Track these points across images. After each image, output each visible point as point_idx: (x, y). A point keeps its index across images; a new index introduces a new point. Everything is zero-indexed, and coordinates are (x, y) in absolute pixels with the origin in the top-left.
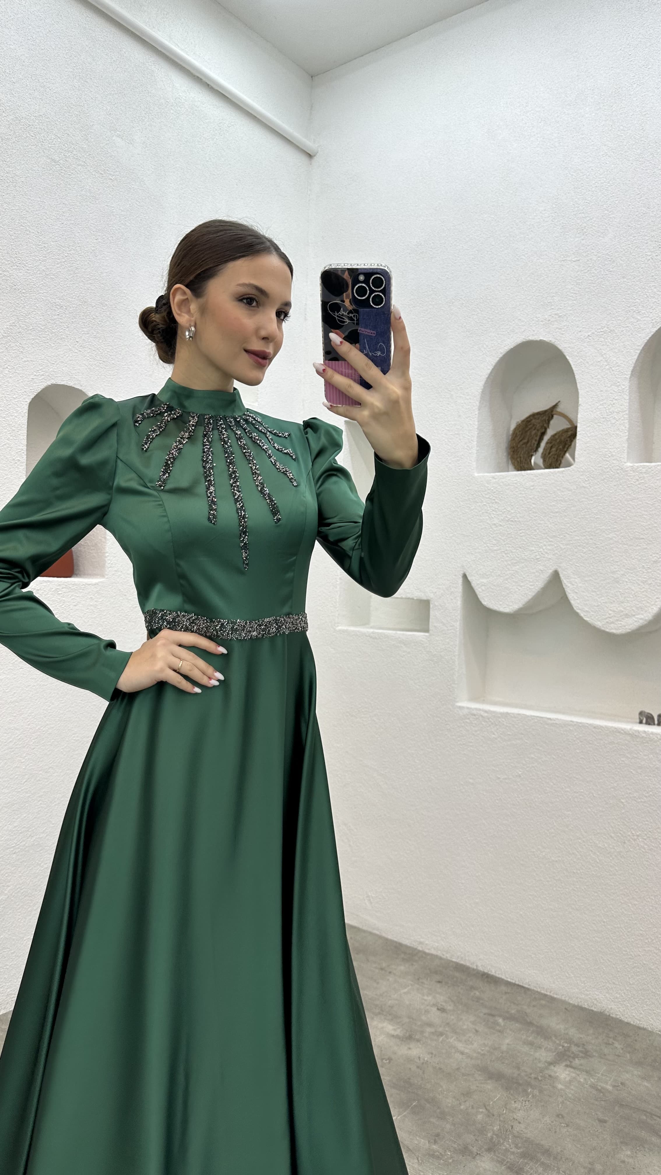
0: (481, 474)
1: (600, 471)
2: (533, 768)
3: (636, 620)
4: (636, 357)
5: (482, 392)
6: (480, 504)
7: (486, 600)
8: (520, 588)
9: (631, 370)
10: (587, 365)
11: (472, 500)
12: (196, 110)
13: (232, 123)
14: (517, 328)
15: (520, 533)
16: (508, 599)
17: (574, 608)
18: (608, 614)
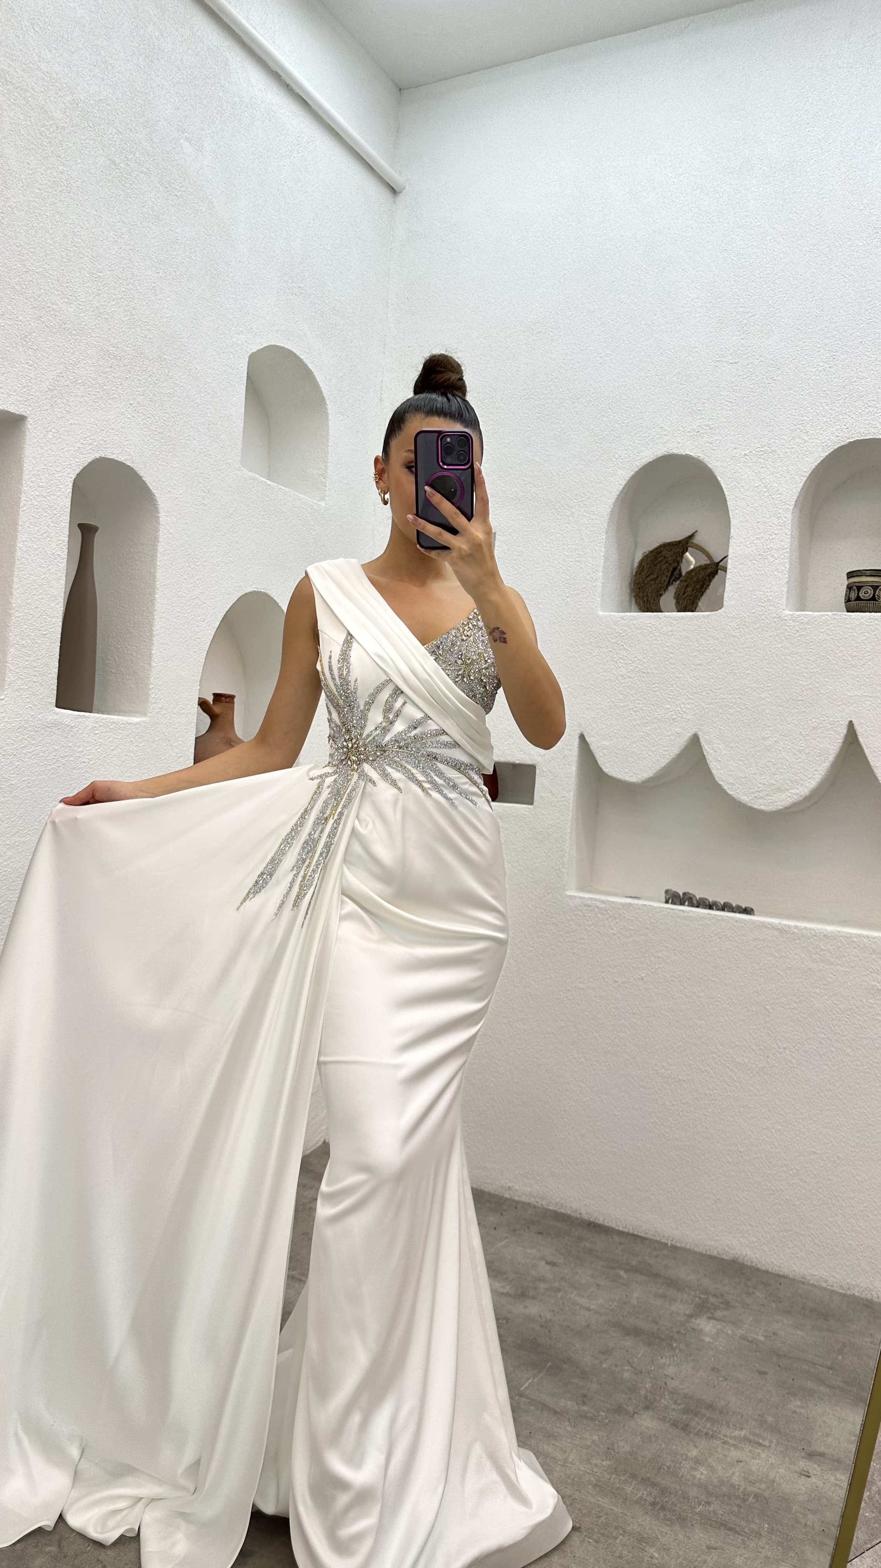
0: (607, 613)
1: (753, 618)
2: (660, 970)
3: (790, 795)
4: (802, 484)
5: (612, 511)
6: (605, 649)
7: (608, 766)
8: (650, 754)
9: (795, 500)
10: (742, 490)
11: (593, 644)
12: (273, 116)
13: (312, 139)
14: (657, 436)
15: (654, 688)
16: (636, 766)
17: (717, 779)
18: (756, 788)
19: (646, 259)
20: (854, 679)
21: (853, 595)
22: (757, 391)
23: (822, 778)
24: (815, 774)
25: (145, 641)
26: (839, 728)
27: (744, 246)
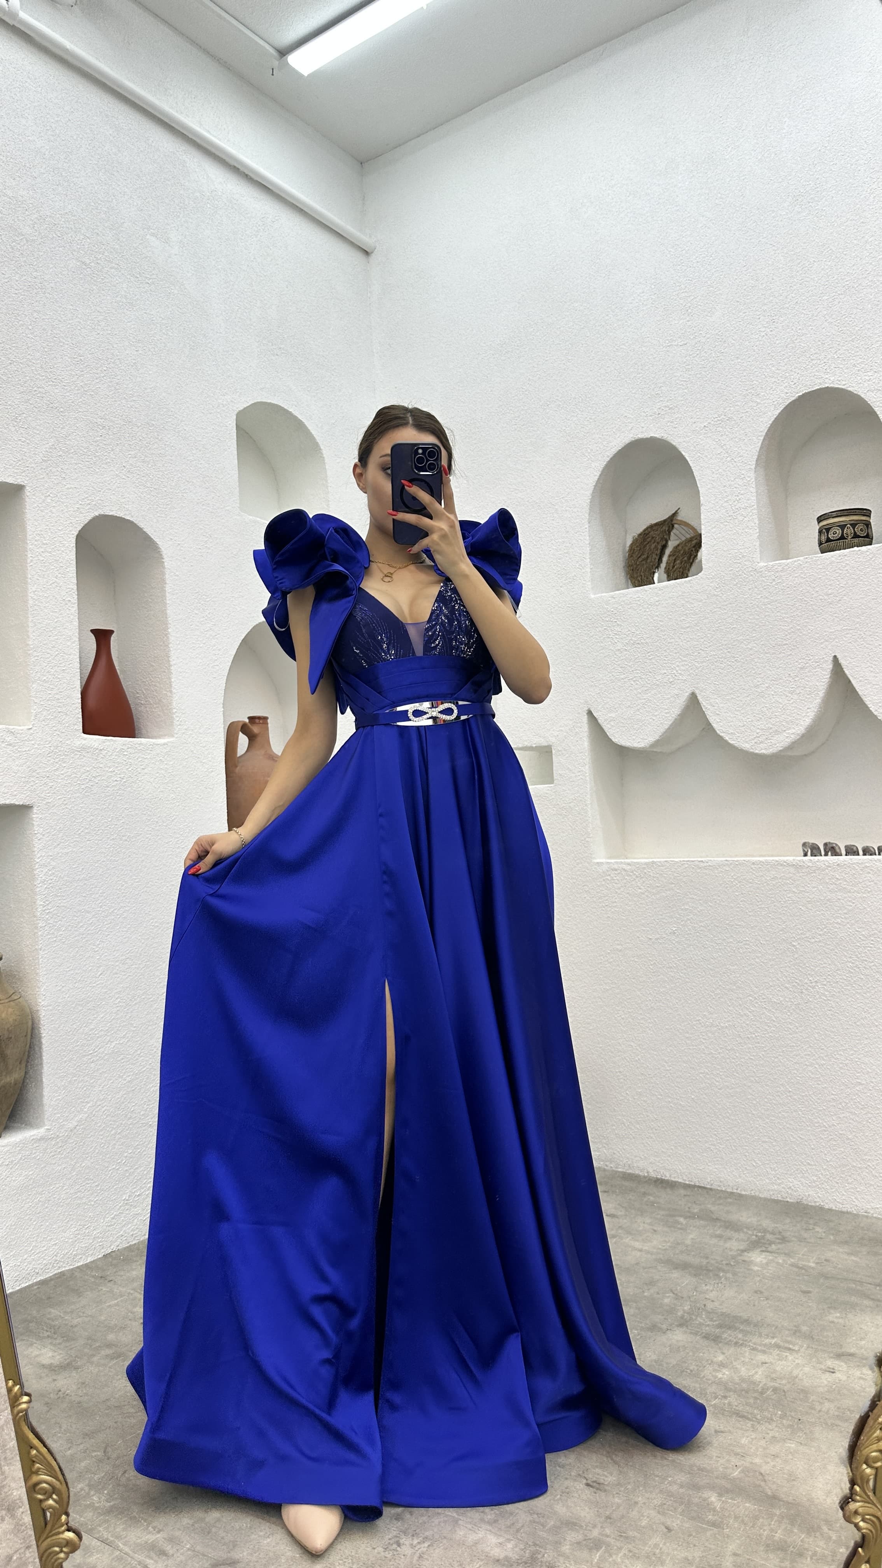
0: (598, 595)
1: (731, 575)
3: (788, 735)
4: (760, 444)
5: (591, 502)
6: (600, 629)
7: (617, 736)
8: (654, 718)
9: (755, 460)
10: (706, 460)
11: (590, 626)
12: (236, 204)
13: (277, 218)
14: (623, 425)
15: (649, 656)
16: (642, 732)
17: (718, 732)
18: (755, 733)
19: (593, 267)
20: (832, 616)
21: (824, 538)
22: (708, 366)
23: (815, 715)
24: (808, 712)
25: (165, 672)
26: (825, 665)
27: (678, 237)
